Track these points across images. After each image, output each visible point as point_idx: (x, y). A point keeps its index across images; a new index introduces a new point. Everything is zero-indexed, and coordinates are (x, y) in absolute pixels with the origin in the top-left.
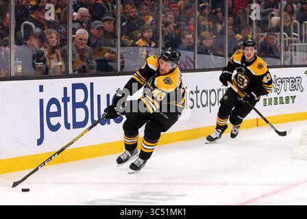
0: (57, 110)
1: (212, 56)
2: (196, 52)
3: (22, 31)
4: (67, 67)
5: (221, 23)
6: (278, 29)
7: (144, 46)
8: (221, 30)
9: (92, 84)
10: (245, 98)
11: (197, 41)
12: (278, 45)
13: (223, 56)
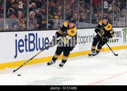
0: (22, 44)
1: (85, 23)
2: (79, 21)
3: (9, 12)
4: (27, 27)
5: (89, 9)
6: (112, 12)
7: (58, 19)
8: (89, 12)
9: (36, 34)
10: (104, 39)
11: (79, 17)
12: (112, 18)
13: (89, 23)
